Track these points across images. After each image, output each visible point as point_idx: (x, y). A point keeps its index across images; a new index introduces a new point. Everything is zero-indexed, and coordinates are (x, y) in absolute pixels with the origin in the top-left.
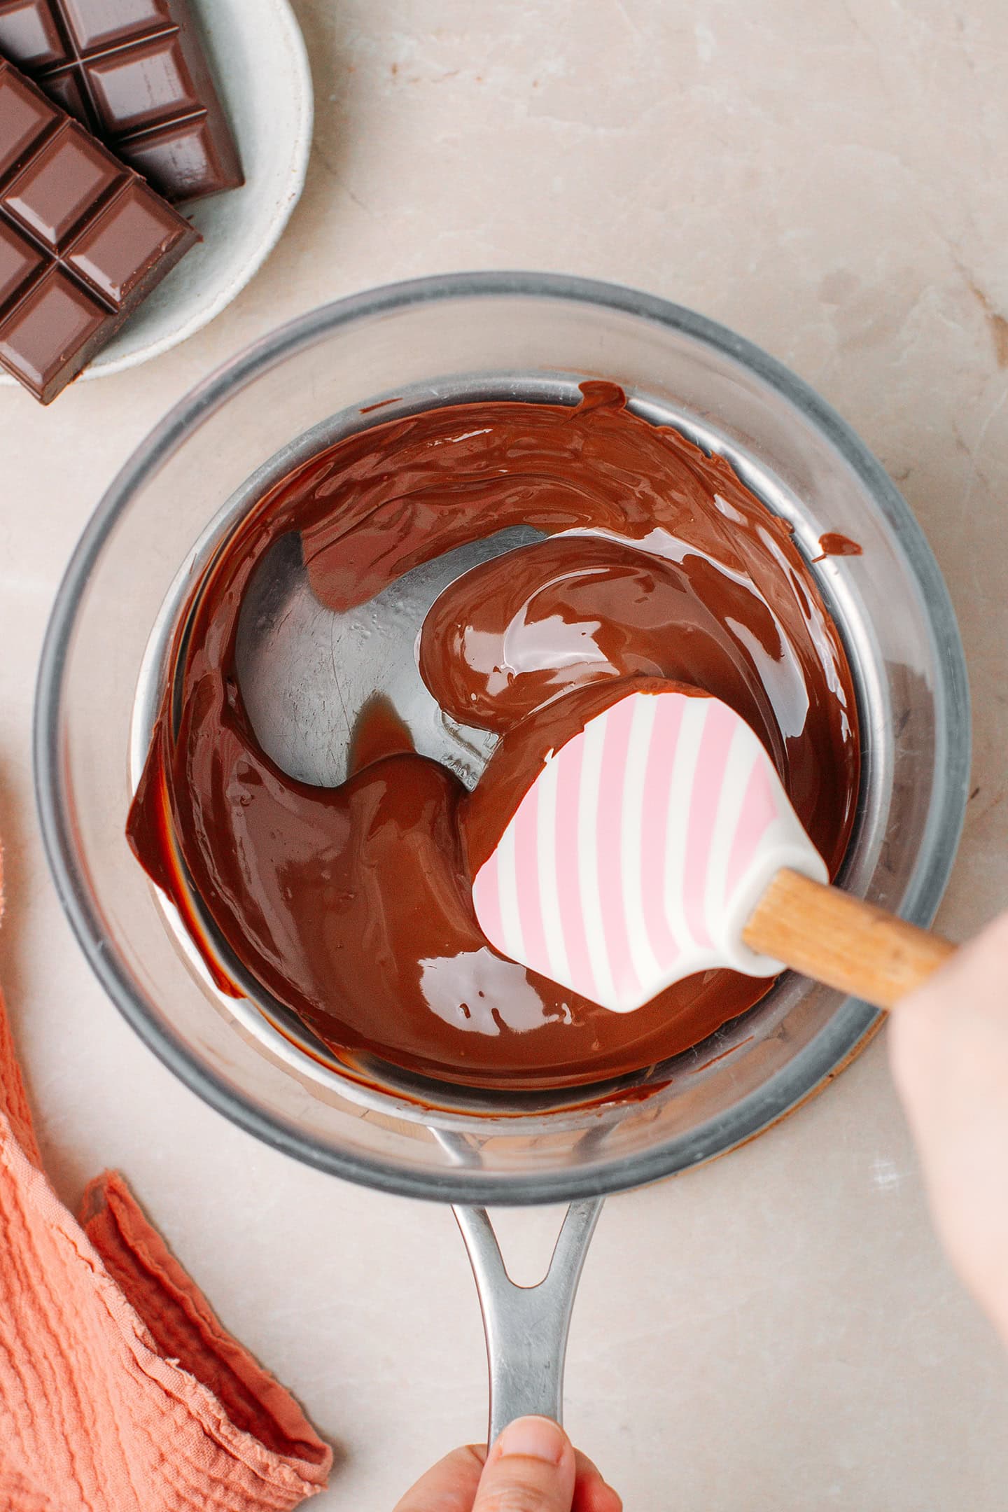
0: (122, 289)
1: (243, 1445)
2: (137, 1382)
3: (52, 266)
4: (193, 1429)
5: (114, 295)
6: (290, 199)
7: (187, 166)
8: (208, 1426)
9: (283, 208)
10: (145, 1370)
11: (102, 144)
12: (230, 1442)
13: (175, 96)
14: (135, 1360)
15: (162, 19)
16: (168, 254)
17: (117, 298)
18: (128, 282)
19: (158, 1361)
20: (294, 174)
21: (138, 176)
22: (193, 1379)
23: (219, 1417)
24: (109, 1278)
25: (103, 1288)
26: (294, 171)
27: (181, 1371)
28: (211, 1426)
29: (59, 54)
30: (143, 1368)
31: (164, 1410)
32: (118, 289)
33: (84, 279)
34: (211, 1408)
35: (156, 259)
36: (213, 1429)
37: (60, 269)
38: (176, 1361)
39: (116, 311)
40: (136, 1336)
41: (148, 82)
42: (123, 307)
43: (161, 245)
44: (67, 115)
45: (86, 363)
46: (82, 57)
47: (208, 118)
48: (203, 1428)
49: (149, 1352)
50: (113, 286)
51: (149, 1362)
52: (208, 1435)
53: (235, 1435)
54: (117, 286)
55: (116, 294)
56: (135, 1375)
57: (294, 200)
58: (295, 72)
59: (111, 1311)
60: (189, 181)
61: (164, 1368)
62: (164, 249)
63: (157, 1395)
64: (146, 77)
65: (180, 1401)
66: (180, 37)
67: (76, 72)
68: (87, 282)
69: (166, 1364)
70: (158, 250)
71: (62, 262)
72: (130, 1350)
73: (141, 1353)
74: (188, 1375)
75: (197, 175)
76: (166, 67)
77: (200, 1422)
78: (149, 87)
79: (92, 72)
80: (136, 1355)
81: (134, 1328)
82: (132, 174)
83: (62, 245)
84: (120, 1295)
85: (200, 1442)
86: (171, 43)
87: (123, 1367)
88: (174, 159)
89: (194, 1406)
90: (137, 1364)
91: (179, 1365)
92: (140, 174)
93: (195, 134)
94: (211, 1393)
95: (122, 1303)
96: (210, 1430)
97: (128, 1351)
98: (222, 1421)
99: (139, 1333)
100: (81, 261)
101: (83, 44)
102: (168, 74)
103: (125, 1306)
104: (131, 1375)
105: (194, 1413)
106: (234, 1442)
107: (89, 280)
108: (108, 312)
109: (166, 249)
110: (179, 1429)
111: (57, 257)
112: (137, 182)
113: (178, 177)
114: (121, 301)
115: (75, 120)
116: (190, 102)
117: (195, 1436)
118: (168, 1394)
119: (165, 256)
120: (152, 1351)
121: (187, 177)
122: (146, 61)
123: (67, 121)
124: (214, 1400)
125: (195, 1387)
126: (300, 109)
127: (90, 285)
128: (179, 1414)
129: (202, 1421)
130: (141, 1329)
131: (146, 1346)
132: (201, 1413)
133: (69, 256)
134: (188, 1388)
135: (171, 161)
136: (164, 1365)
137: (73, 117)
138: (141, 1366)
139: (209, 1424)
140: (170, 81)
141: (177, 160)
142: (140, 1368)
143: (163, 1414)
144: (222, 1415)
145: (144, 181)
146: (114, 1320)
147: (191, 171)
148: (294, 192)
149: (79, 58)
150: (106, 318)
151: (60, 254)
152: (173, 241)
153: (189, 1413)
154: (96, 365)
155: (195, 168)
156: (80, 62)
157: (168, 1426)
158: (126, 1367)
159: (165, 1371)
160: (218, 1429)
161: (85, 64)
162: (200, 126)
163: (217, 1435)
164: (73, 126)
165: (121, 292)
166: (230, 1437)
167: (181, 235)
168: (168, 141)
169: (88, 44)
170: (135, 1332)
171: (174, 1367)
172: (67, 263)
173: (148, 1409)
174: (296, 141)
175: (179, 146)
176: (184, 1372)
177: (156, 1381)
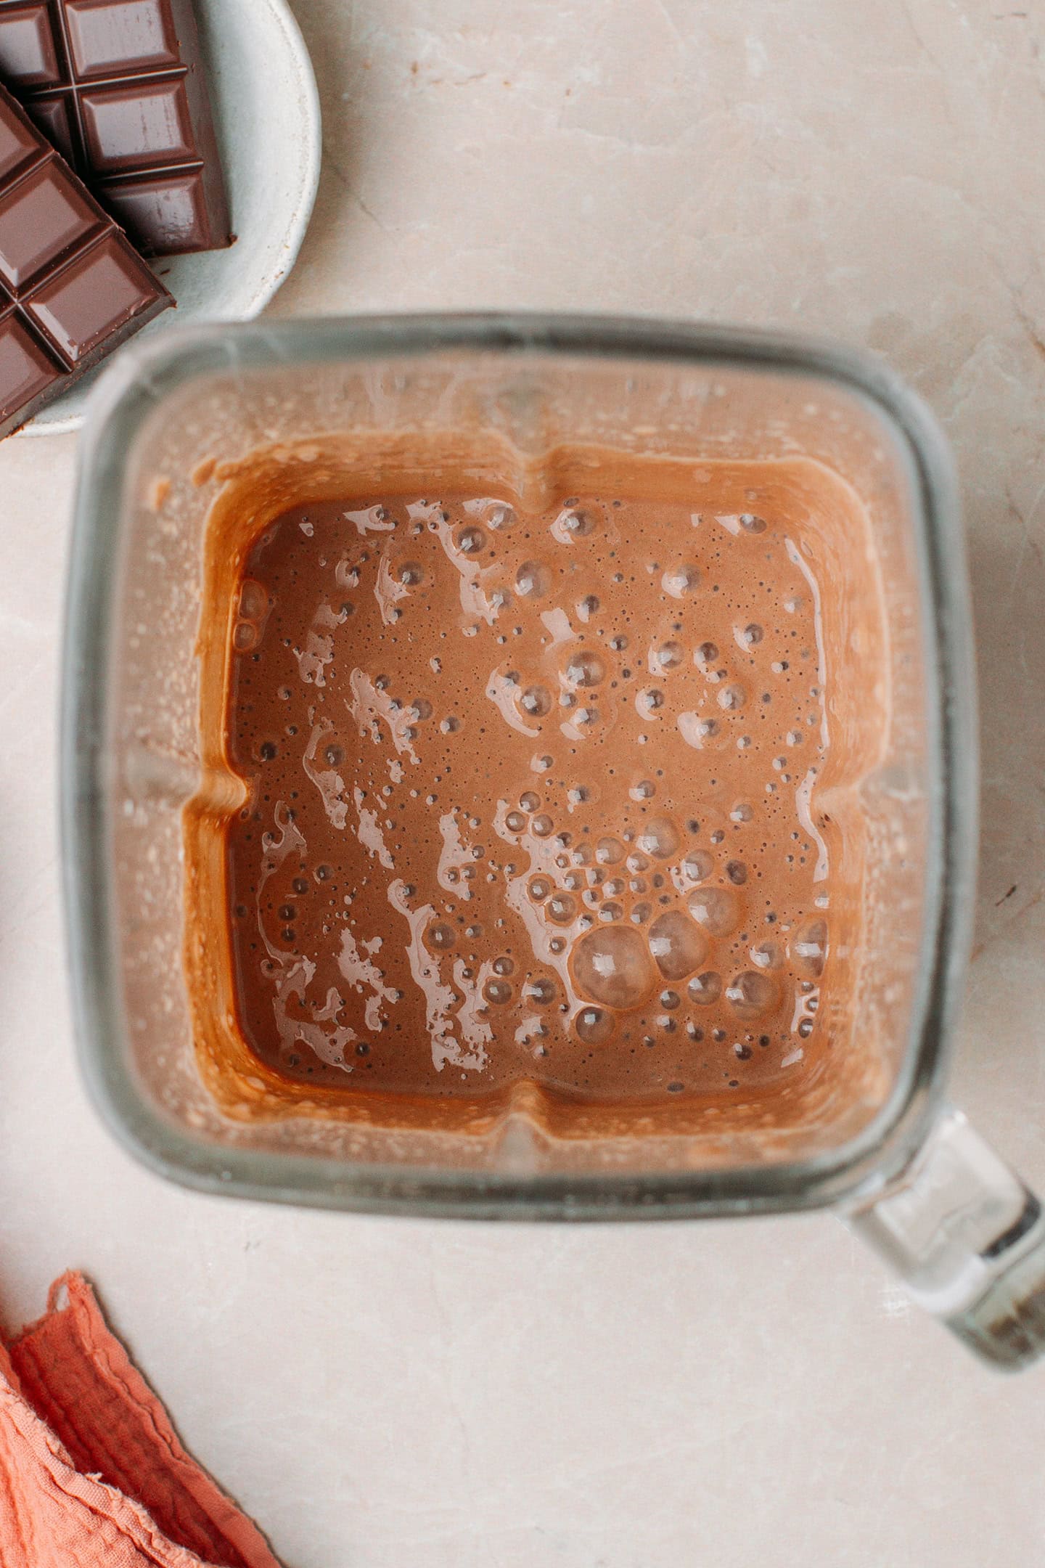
0: (81, 348)
1: (177, 1559)
2: (57, 1502)
3: (9, 309)
4: (124, 1545)
5: (71, 353)
6: (277, 277)
7: (172, 220)
8: (139, 1540)
9: (268, 285)
10: (64, 1489)
11: (84, 185)
12: (163, 1556)
13: (171, 143)
14: (52, 1478)
15: (171, 57)
16: (136, 318)
17: (74, 357)
18: (87, 342)
19: (79, 1478)
20: (285, 250)
21: (117, 226)
22: (119, 1493)
23: (149, 1530)
24: (14, 1395)
25: (8, 1405)
26: (287, 247)
27: (105, 1486)
28: (142, 1541)
29: (53, 76)
30: (62, 1487)
31: (91, 1528)
32: (76, 347)
33: (41, 329)
34: (142, 1521)
35: (122, 322)
36: (144, 1544)
37: (17, 313)
38: (99, 1475)
39: (70, 370)
40: (52, 1453)
41: (144, 124)
42: (79, 366)
43: (130, 308)
44: (52, 147)
45: (29, 418)
46: (77, 83)
47: (203, 172)
48: (134, 1544)
49: (67, 1468)
50: (71, 343)
51: (69, 1479)
52: (140, 1550)
53: (169, 1548)
54: (75, 344)
55: (73, 353)
56: (53, 1494)
57: (282, 278)
58: (305, 138)
59: (20, 1429)
60: (172, 237)
61: (87, 1485)
62: (132, 312)
63: (82, 1514)
64: (143, 118)
65: (105, 1517)
66: (187, 79)
67: (68, 98)
68: (44, 333)
69: (88, 1479)
70: (126, 312)
71: (20, 306)
72: (46, 1469)
73: (59, 1470)
74: (112, 1488)
75: (182, 232)
76: (166, 111)
77: (129, 1536)
78: (145, 129)
79: (86, 101)
80: (53, 1474)
81: (48, 1445)
82: (112, 223)
83: (22, 289)
84: (28, 1411)
85: (133, 1559)
86: (177, 86)
87: (40, 1488)
88: (159, 211)
89: (123, 1520)
90: (55, 1483)
91: (101, 1480)
92: (119, 225)
93: (187, 188)
94: (140, 1506)
95: (32, 1419)
96: (141, 1545)
97: (43, 1470)
98: (153, 1535)
99: (55, 1449)
100: (40, 310)
101: (81, 70)
102: (167, 119)
103: (35, 1422)
104: (49, 1495)
105: (123, 1528)
106: (168, 1556)
107: (47, 331)
108: (64, 371)
109: (135, 313)
110: (109, 1547)
111: (15, 300)
112: (114, 234)
113: (161, 231)
114: (76, 362)
115: (59, 154)
116: (188, 151)
117: (127, 1551)
118: (93, 1511)
119: (132, 320)
120: (70, 1466)
121: (172, 232)
122: (146, 101)
123: (50, 154)
124: (145, 1513)
125: (122, 1502)
126: (303, 181)
127: (46, 336)
128: (107, 1532)
129: (131, 1535)
130: (56, 1445)
131: (64, 1462)
132: (131, 1528)
133: (29, 302)
134: (115, 1503)
135: (156, 212)
136: (86, 1481)
137: (57, 150)
138: (60, 1484)
139: (139, 1538)
140: (168, 126)
141: (162, 212)
142: (58, 1486)
143: (90, 1532)
144: (153, 1529)
145: (123, 233)
146: (25, 1438)
147: (177, 226)
148: (283, 270)
149: (73, 83)
150: (58, 375)
151: (19, 298)
152: (143, 306)
153: (119, 1529)
154: (38, 423)
155: (180, 224)
156: (74, 87)
157: (95, 1546)
158: (43, 1487)
159: (87, 1487)
160: (150, 1543)
161: (78, 90)
162: (192, 180)
163: (149, 1550)
164: (55, 161)
165: (79, 352)
166: (163, 1551)
167: (152, 301)
168: (155, 190)
169: (86, 71)
170: (50, 1449)
171: (96, 1481)
172: (25, 309)
173: (72, 1528)
174: (294, 215)
175: (167, 198)
176: (108, 1487)
177: (76, 1498)
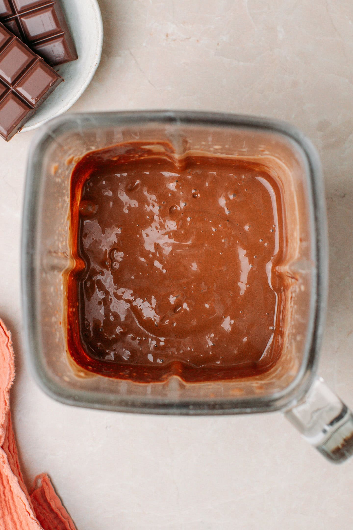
0: (36, 100)
3: (10, 91)
5: (33, 102)
6: (95, 65)
7: (57, 53)
9: (93, 68)
11: (27, 46)
13: (53, 28)
16: (52, 87)
18: (37, 98)
20: (97, 56)
21: (41, 58)
25: (33, 523)
29: (10, 13)
32: (34, 100)
35: (48, 89)
37: (13, 92)
39: (33, 108)
41: (43, 23)
42: (36, 106)
43: (49, 84)
44: (15, 36)
45: (22, 126)
46: (18, 14)
47: (65, 35)
50: (32, 98)
54: (34, 99)
57: (97, 65)
58: (96, 18)
60: (58, 59)
64: (42, 21)
66: (54, 6)
67: (16, 19)
68: (23, 97)
70: (48, 85)
71: (13, 89)
75: (61, 56)
76: (49, 17)
78: (43, 24)
79: (22, 19)
82: (38, 57)
83: (13, 83)
86: (51, 9)
88: (52, 51)
92: (41, 57)
93: (60, 41)
100: (20, 89)
101: (19, 9)
102: (50, 20)
108: (31, 108)
109: (51, 85)
111: (11, 88)
112: (40, 61)
113: (54, 57)
114: (35, 104)
115: (17, 37)
116: (59, 30)
121: (58, 57)
122: (42, 15)
123: (14, 38)
126: (98, 32)
133: (16, 87)
135: (51, 51)
137: (16, 36)
140: (51, 22)
141: (54, 51)
145: (43, 60)
147: (59, 55)
148: (97, 62)
149: (17, 14)
150: (30, 111)
151: (12, 87)
152: (54, 83)
154: (26, 127)
155: (60, 54)
156: (18, 15)
161: (19, 16)
162: (62, 39)
164: (16, 40)
167: (57, 80)
168: (50, 44)
169: (21, 8)
172: (15, 90)
174: (97, 44)
175: (54, 46)
